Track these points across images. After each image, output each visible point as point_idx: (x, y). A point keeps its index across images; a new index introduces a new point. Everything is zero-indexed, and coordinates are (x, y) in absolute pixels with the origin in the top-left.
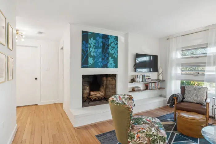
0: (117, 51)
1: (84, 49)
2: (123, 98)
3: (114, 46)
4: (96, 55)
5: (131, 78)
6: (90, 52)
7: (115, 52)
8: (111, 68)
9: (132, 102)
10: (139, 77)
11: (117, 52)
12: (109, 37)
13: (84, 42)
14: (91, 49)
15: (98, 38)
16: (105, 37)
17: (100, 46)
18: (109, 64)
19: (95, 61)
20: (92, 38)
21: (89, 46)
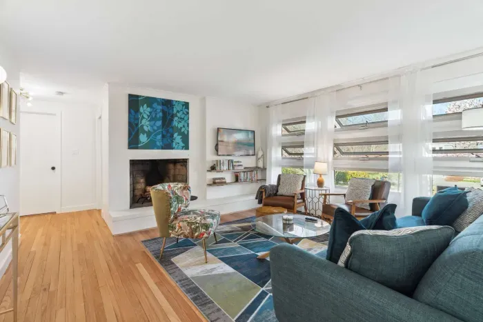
0: (188, 124)
1: (132, 120)
2: (174, 187)
3: (182, 117)
4: (151, 130)
5: (211, 165)
6: (142, 126)
7: (184, 126)
8: (177, 149)
9: (187, 193)
10: (223, 163)
11: (188, 126)
12: (174, 103)
13: (132, 111)
14: (144, 121)
15: (155, 105)
16: (168, 104)
17: (158, 116)
18: (174, 144)
19: (151, 140)
20: (145, 105)
21: (140, 117)
